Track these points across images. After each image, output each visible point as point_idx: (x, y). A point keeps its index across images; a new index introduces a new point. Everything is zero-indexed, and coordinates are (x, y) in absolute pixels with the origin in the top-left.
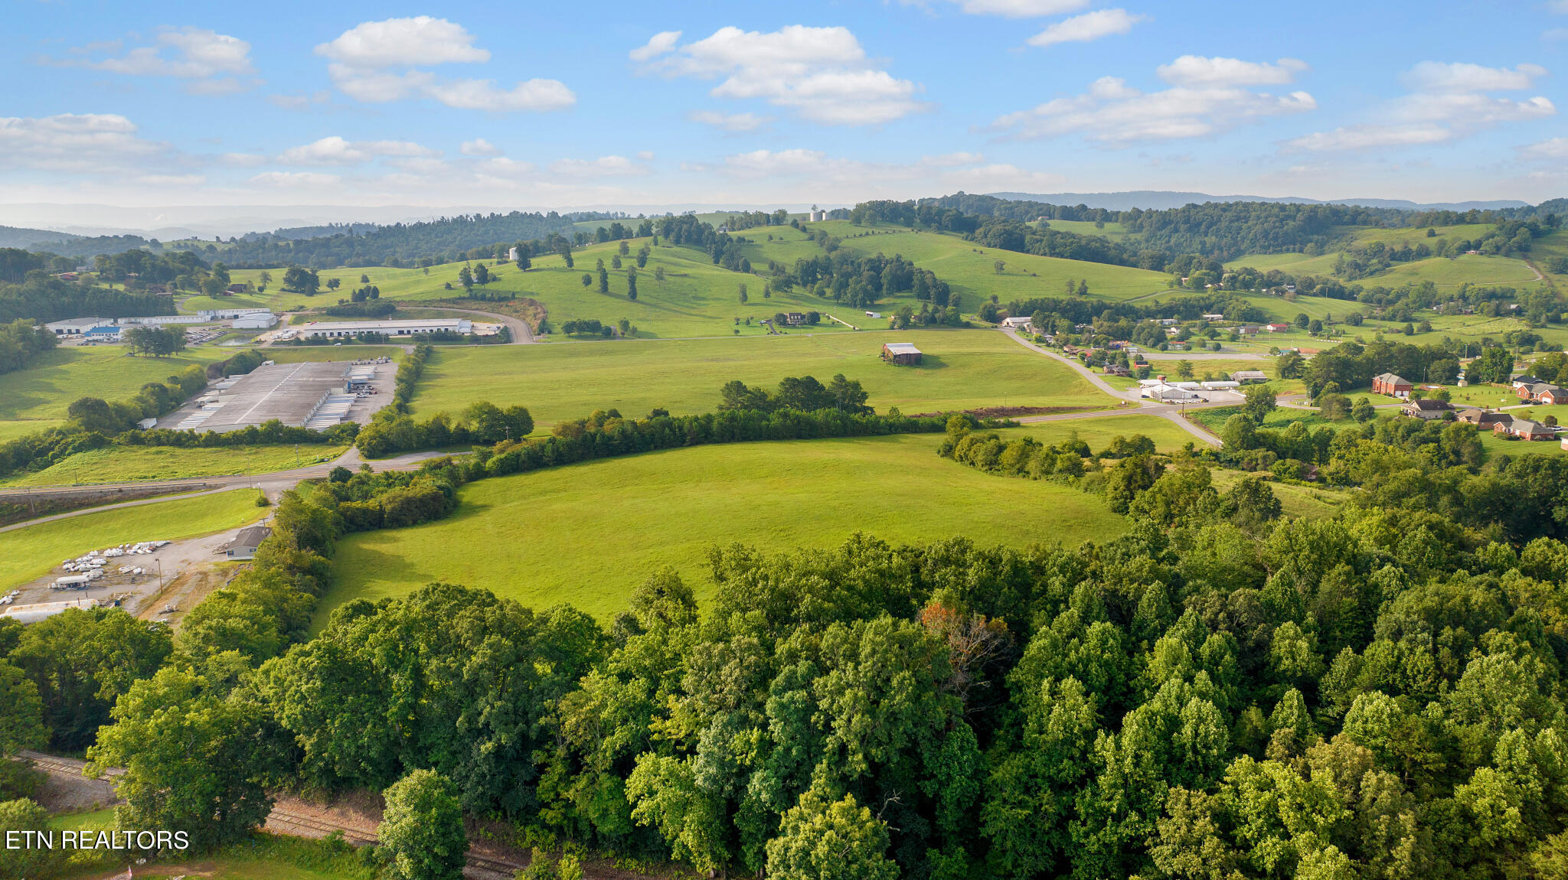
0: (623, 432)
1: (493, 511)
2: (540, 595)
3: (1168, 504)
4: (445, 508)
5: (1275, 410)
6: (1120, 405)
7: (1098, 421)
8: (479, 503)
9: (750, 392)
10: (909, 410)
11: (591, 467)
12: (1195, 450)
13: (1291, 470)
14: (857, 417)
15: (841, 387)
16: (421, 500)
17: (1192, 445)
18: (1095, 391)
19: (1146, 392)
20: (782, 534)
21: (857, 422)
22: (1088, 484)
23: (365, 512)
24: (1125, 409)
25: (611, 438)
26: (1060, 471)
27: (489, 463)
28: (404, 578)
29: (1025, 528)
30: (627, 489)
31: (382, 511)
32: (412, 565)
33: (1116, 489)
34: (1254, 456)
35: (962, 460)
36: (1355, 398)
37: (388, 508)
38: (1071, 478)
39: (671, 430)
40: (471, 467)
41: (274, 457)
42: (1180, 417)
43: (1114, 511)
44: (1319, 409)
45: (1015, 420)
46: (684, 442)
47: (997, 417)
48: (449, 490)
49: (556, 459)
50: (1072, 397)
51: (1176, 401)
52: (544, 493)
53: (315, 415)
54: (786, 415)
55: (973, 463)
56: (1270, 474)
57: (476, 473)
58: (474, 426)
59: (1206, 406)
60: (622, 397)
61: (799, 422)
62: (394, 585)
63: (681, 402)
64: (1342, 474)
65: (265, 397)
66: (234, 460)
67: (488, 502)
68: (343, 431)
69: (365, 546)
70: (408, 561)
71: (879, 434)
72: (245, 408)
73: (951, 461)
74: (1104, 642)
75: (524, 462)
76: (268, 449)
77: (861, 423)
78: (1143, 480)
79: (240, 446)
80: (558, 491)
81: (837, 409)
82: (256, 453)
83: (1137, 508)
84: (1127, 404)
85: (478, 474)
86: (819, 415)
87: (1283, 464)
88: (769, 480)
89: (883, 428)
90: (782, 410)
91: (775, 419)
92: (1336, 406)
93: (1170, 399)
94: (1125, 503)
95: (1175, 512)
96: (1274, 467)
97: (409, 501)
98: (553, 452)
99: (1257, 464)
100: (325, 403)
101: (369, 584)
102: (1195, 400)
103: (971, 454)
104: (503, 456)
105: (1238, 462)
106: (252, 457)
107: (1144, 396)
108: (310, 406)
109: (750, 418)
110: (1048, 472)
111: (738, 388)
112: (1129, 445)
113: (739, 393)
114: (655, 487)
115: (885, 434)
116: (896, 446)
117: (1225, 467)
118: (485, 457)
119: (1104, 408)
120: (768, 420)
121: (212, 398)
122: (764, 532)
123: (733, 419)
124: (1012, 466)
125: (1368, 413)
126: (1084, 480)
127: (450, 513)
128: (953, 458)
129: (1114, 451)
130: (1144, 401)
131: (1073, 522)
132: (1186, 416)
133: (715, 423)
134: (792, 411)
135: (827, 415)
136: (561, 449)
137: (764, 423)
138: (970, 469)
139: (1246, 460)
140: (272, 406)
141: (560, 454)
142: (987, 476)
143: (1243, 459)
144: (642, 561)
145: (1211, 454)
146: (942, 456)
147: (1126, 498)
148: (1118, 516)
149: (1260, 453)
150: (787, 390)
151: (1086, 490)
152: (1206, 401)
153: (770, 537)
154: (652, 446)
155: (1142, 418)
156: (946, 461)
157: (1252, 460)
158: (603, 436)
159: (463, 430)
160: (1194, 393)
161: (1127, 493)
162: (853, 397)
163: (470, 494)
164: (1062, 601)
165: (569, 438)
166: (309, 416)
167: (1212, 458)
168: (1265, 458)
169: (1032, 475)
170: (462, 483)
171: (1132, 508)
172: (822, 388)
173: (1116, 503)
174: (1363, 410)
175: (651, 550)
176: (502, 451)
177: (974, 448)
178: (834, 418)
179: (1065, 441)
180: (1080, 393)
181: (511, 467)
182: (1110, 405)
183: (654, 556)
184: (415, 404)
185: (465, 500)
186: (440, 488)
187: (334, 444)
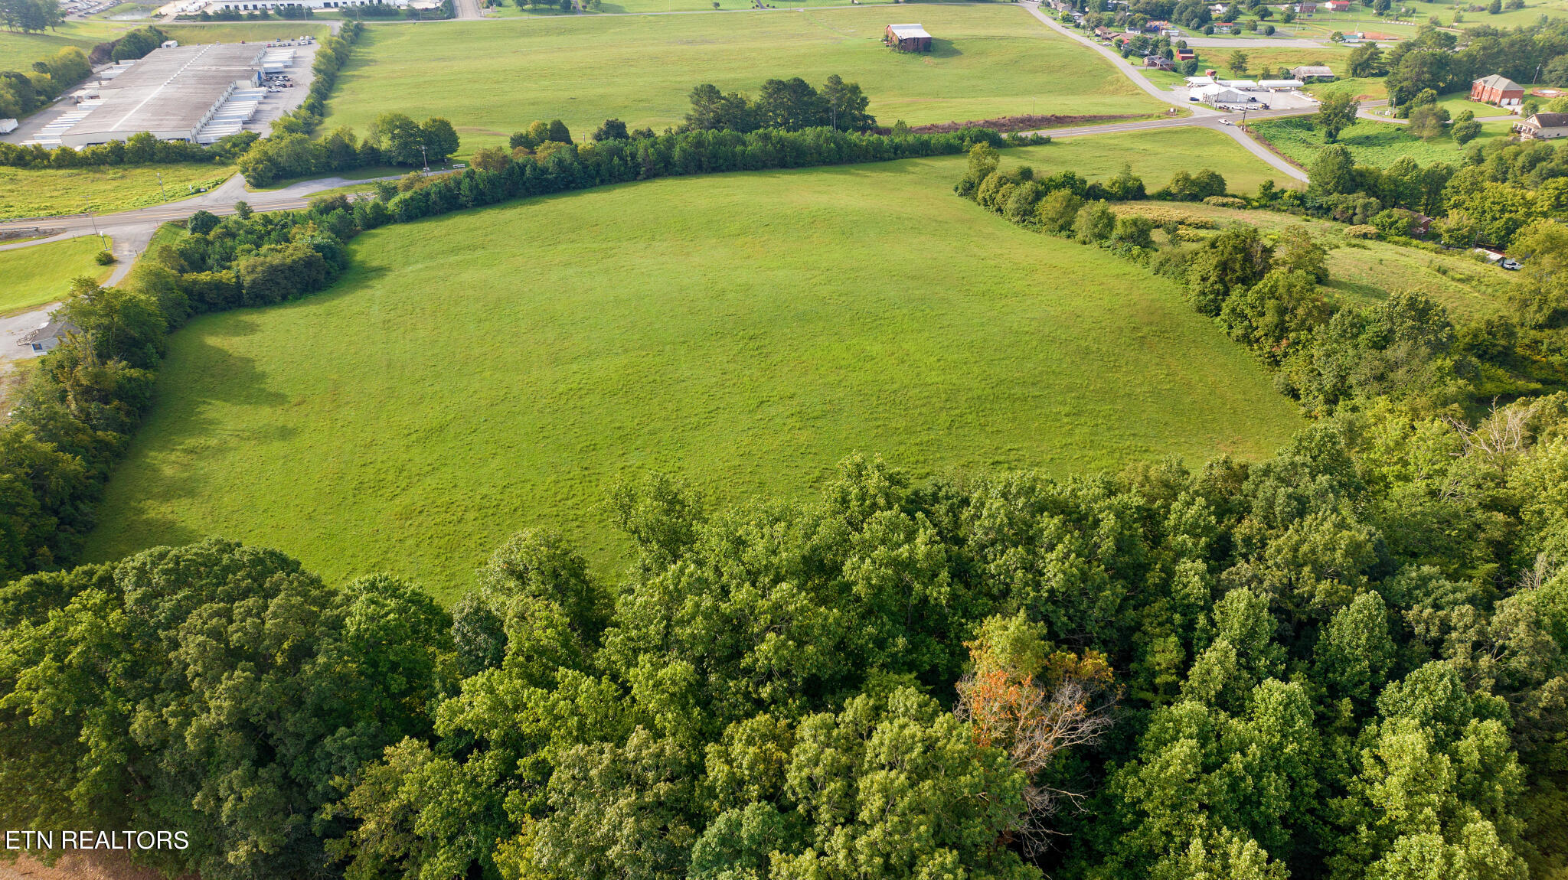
0: (560, 163)
1: (390, 278)
2: (418, 441)
3: (1282, 311)
4: (328, 273)
5: (1354, 124)
6: (1168, 113)
7: (1143, 136)
8: (375, 264)
9: (724, 98)
10: (917, 119)
11: (518, 210)
12: (1274, 190)
13: (1399, 224)
14: (854, 136)
15: (837, 91)
16: (291, 268)
17: (1271, 184)
18: (1134, 91)
19: (1197, 93)
20: (751, 345)
21: (855, 145)
22: (1162, 264)
23: (218, 286)
24: (1174, 119)
25: (544, 171)
26: (1121, 238)
27: (391, 205)
28: (249, 399)
29: (1084, 344)
30: (561, 247)
31: (239, 285)
32: (264, 375)
33: (1204, 279)
34: (1351, 204)
35: (986, 205)
36: (1455, 108)
37: (247, 280)
38: (1136, 249)
39: (621, 159)
40: (368, 211)
41: (144, 181)
42: (1239, 130)
43: (1200, 310)
44: (1405, 122)
45: (1044, 133)
46: (638, 174)
47: (1022, 129)
48: (330, 247)
49: (476, 199)
50: (1108, 100)
51: (1231, 106)
52: (456, 250)
53: (212, 118)
54: (766, 138)
55: (1000, 210)
56: (1372, 229)
57: (375, 219)
58: (385, 144)
59: (1267, 116)
60: (578, 93)
61: (783, 146)
62: (235, 409)
63: (647, 100)
64: (1465, 231)
65: (152, 93)
66: (93, 187)
67: (385, 263)
68: (235, 145)
69: (213, 341)
70: (259, 369)
71: (882, 159)
72: (126, 109)
73: (971, 203)
74: (1289, 722)
75: (435, 203)
76: (138, 171)
77: (860, 147)
78: (1243, 269)
79: (102, 167)
80: (473, 248)
81: (830, 128)
82: (122, 177)
83: (1233, 310)
84: (1177, 111)
85: (379, 219)
86: (809, 135)
87: (1390, 216)
88: (740, 241)
89: (887, 151)
90: (761, 131)
91: (753, 141)
92: (1431, 121)
93: (1222, 104)
94: (1214, 301)
95: (1293, 325)
96: (1378, 219)
97: (273, 270)
98: (471, 190)
99: (1355, 214)
100: (227, 100)
101: (203, 408)
102: (1253, 105)
103: (999, 196)
104: (408, 195)
105: (1329, 209)
106: (115, 183)
107: (1193, 99)
108: (206, 106)
109: (720, 142)
110: (1102, 236)
111: (710, 92)
112: (1194, 183)
113: (711, 100)
114: (595, 245)
115: (890, 159)
116: (906, 178)
117: (1313, 215)
118: (389, 192)
119: (1149, 116)
120: (744, 144)
121: (93, 93)
122: (729, 340)
123: (699, 143)
124: (1053, 220)
125: (1473, 131)
126: (1155, 257)
127: (335, 280)
128: (974, 199)
129: (1174, 190)
130: (1193, 106)
131: (1146, 330)
132: (1245, 128)
133: (677, 149)
134: (774, 133)
135: (819, 136)
136: (481, 186)
137: (739, 148)
138: (996, 216)
139: (1340, 207)
140: (162, 108)
141: (482, 193)
142: (1019, 230)
143: (1336, 206)
144: (562, 388)
145: (1296, 198)
146: (961, 195)
147: (1218, 294)
148: (1203, 317)
149: (1359, 199)
150: (770, 96)
151: (1157, 272)
152: (1266, 107)
153: (736, 349)
154: (598, 181)
155: (1195, 131)
156: (965, 202)
157: (1348, 208)
158: (534, 168)
159: (372, 149)
160: (1252, 95)
161: (1219, 286)
162: (851, 104)
163: (367, 250)
164: (1202, 608)
165: (492, 172)
166: (204, 120)
167: (1297, 202)
168: (1366, 206)
169: (1080, 236)
170: (357, 233)
171: (1225, 310)
172: (813, 93)
173: (1204, 300)
174: (1467, 128)
175: (575, 367)
176: (407, 188)
177: (1002, 190)
178: (827, 141)
179: (1115, 178)
180: (1116, 92)
181: (421, 210)
182: (1156, 112)
183: (578, 377)
184: (333, 103)
185: (359, 257)
186: (318, 248)
187: (223, 164)
